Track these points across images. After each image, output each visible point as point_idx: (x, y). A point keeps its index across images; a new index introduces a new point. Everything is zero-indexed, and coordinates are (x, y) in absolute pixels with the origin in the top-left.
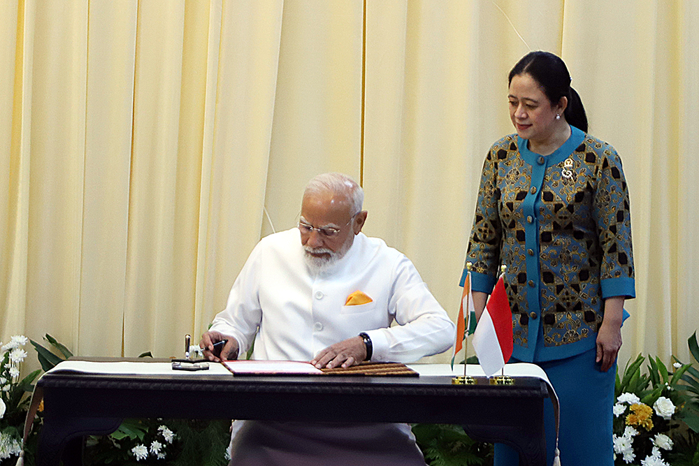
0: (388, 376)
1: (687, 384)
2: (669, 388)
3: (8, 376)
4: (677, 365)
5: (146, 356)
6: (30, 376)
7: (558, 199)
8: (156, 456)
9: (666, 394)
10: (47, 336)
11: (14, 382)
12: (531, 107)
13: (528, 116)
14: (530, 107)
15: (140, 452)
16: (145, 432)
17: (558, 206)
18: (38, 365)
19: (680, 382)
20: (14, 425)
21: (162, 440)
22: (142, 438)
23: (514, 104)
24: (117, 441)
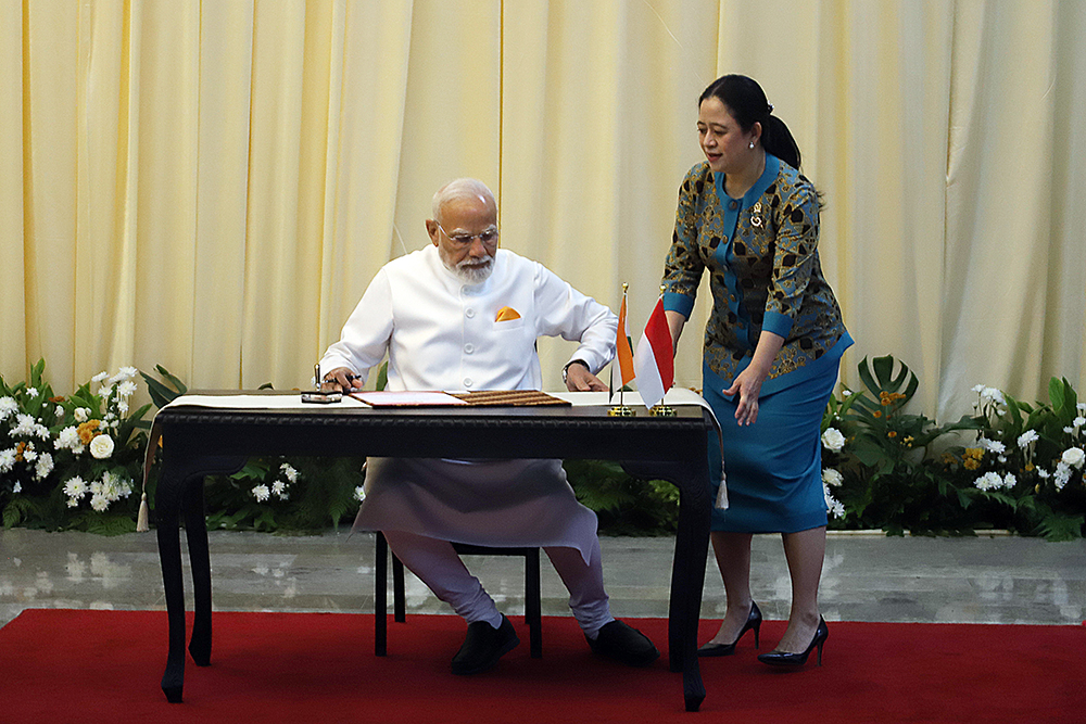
0: (538, 406)
1: (857, 414)
2: (838, 418)
3: (116, 411)
4: (847, 393)
5: (266, 389)
6: (140, 410)
7: (750, 252)
8: (279, 497)
9: (835, 424)
10: (158, 367)
11: (122, 418)
12: (720, 134)
13: (717, 144)
14: (717, 133)
15: (262, 492)
16: (266, 470)
17: (752, 260)
18: (148, 399)
19: (850, 412)
20: (123, 464)
21: (284, 479)
22: (263, 478)
23: (703, 131)
24: (236, 481)
